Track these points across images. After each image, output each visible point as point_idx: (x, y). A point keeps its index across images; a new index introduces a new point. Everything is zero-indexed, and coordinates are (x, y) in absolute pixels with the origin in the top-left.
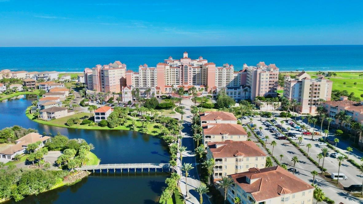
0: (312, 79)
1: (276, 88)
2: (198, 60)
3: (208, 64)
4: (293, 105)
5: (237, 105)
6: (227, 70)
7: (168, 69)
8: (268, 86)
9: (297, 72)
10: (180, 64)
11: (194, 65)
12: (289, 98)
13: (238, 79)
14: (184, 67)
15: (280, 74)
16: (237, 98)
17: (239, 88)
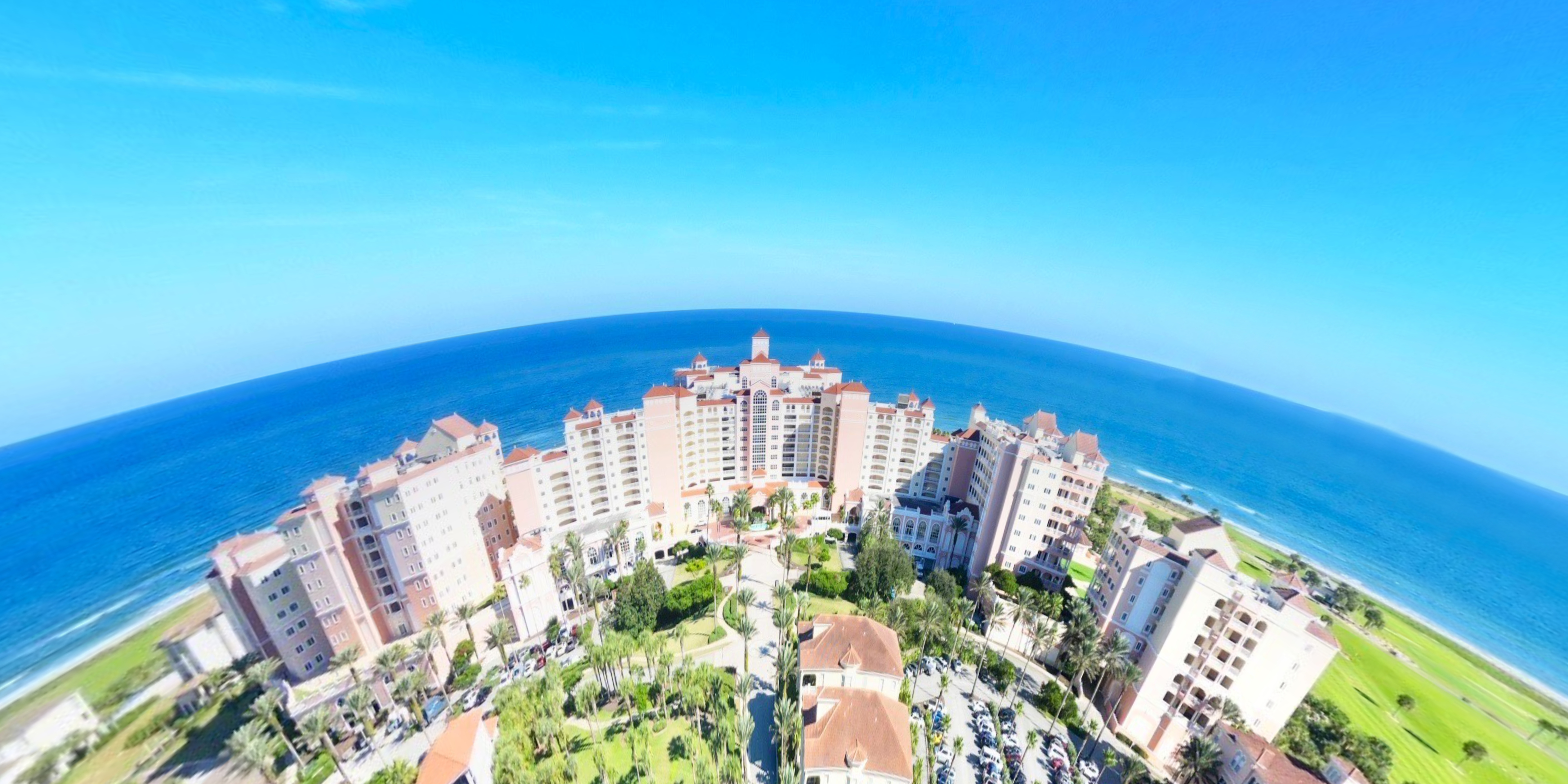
0: (1241, 576)
1: (1068, 545)
2: (807, 369)
3: (843, 389)
4: (1103, 664)
5: (918, 591)
6: (909, 420)
7: (689, 413)
8: (1043, 530)
9: (1185, 504)
10: (739, 387)
11: (791, 389)
12: (1104, 620)
13: (941, 466)
14: (752, 401)
15: (1105, 488)
16: (924, 554)
17: (937, 507)
